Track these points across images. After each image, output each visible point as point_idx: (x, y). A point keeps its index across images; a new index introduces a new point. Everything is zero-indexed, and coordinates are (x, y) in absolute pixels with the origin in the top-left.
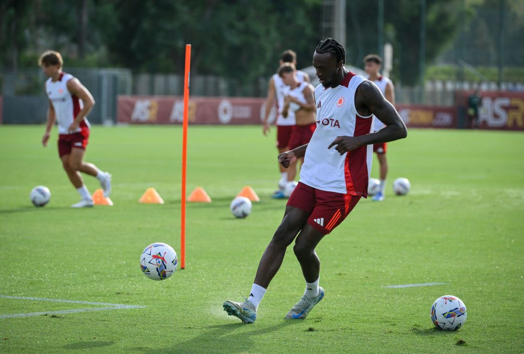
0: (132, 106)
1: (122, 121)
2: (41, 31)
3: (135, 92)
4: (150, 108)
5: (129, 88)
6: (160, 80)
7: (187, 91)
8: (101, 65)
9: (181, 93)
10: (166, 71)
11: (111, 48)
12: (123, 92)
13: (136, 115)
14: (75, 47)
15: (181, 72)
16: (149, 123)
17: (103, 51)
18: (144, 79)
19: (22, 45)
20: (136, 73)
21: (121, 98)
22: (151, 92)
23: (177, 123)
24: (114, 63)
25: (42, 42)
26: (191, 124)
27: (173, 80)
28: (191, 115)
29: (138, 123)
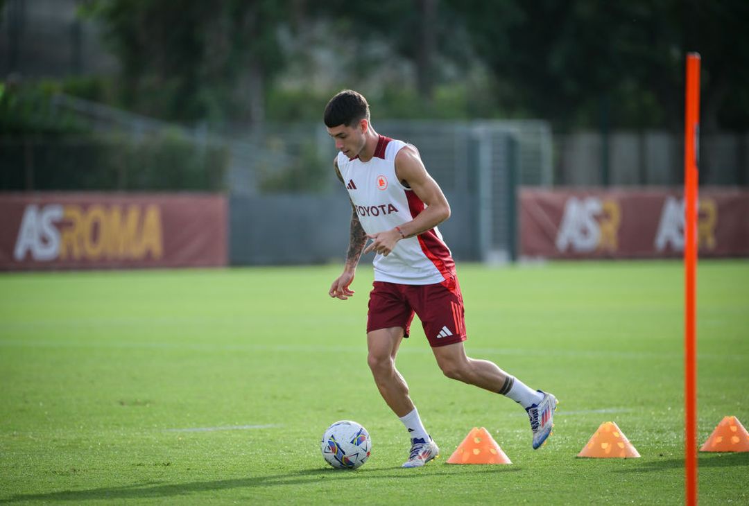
0: (557, 214)
1: (532, 253)
2: (321, 29)
3: (562, 177)
4: (599, 218)
5: (547, 168)
6: (625, 146)
7: (692, 173)
8: (474, 111)
9: (677, 179)
10: (641, 125)
11: (499, 69)
12: (533, 180)
13: (568, 235)
14: (407, 69)
15: (676, 125)
16: (599, 255)
17: (480, 76)
18: (585, 143)
19: (271, 65)
20: (562, 131)
21: (526, 194)
22: (605, 179)
23: (670, 254)
24: (507, 108)
25: (323, 56)
26: (706, 255)
27: (658, 145)
28: (704, 233)
29: (573, 255)
